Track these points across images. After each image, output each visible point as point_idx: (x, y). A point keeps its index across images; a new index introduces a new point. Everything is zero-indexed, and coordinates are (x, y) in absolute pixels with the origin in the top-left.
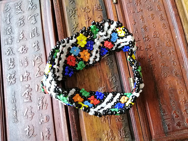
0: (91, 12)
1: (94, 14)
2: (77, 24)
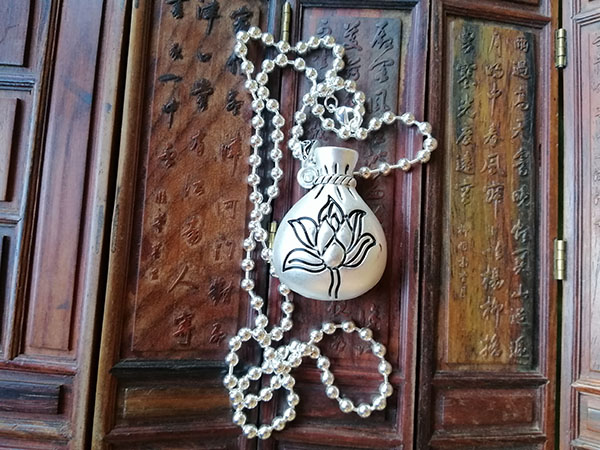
0: (504, 78)
1: (509, 85)
2: (470, 100)
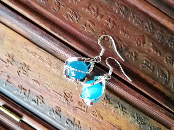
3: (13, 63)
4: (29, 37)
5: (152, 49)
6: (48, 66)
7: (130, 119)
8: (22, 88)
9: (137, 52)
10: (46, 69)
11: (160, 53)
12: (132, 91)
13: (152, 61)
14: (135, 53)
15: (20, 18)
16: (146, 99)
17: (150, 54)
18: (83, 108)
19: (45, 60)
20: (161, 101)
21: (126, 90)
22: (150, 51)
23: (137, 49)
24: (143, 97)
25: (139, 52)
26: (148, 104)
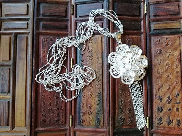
3: (90, 52)
4: (103, 52)
5: (129, 100)
6: (97, 66)
7: (97, 108)
8: (83, 61)
9: (124, 95)
10: (95, 66)
11: (130, 104)
12: (108, 102)
13: (125, 102)
14: (123, 94)
15: (108, 44)
16: (108, 109)
17: (127, 100)
18: (90, 88)
19: (99, 63)
20: (112, 115)
21: (107, 99)
22: (128, 99)
23: (125, 94)
24: (108, 107)
25: (125, 95)
26: (107, 111)
